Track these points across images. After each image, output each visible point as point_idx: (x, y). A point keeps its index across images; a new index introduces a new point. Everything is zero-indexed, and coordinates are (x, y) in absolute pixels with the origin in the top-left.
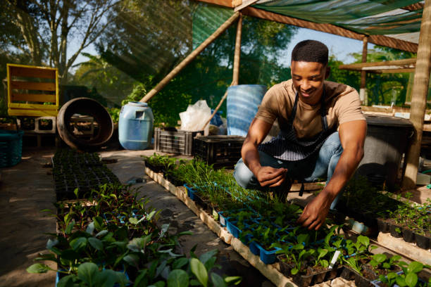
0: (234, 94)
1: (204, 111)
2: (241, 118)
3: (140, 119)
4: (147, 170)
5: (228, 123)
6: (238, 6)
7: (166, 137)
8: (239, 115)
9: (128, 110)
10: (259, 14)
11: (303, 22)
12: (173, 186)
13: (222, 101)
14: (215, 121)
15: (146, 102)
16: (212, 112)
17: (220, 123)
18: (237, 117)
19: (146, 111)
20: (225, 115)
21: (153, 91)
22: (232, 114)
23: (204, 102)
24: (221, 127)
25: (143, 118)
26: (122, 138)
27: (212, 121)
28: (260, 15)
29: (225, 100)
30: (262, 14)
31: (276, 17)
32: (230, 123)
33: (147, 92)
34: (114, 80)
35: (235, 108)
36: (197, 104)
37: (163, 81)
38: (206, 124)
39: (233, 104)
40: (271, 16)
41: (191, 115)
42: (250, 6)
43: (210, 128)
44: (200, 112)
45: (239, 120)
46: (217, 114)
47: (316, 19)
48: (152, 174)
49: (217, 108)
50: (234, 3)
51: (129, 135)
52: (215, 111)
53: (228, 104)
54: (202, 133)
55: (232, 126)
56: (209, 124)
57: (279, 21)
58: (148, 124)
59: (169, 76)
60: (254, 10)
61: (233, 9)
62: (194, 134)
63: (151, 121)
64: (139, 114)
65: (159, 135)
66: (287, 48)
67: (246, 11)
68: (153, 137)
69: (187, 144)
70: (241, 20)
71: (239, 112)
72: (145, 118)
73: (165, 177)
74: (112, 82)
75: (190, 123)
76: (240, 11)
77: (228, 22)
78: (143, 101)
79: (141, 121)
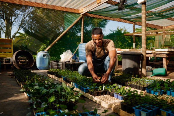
0: (81, 47)
1: (70, 54)
2: (84, 56)
3: (45, 57)
4: (49, 75)
5: (79, 59)
6: (82, 13)
7: (55, 64)
9: (40, 54)
10: (90, 15)
11: (108, 18)
12: (58, 78)
13: (76, 50)
14: (74, 58)
15: (47, 51)
16: (73, 54)
17: (77, 58)
18: (83, 56)
19: (47, 54)
20: (78, 55)
21: (49, 47)
22: (80, 55)
23: (69, 50)
24: (76, 60)
25: (46, 57)
26: (38, 65)
28: (91, 16)
29: (78, 49)
30: (92, 15)
31: (97, 16)
32: (80, 58)
33: (47, 47)
35: (82, 52)
36: (67, 51)
37: (53, 43)
38: (71, 59)
39: (81, 51)
40: (95, 16)
41: (64, 55)
42: (87, 12)
43: (72, 60)
44: (68, 54)
45: (83, 57)
46: (75, 55)
47: (113, 17)
48: (50, 76)
49: (75, 53)
50: (80, 12)
51: (40, 64)
52: (74, 54)
53: (79, 51)
54: (69, 62)
55: (81, 59)
56: (72, 59)
57: (99, 18)
58: (48, 59)
59: (56, 41)
60: (88, 14)
61: (80, 14)
62: (66, 62)
63: (49, 58)
64: (44, 55)
65: (52, 63)
66: (105, 28)
67: (85, 15)
68: (50, 65)
69: (63, 66)
70: (83, 18)
71: (83, 54)
72: (47, 57)
73: (55, 76)
75: (64, 59)
76: (83, 15)
77: (78, 19)
78: (46, 51)
79: (45, 58)
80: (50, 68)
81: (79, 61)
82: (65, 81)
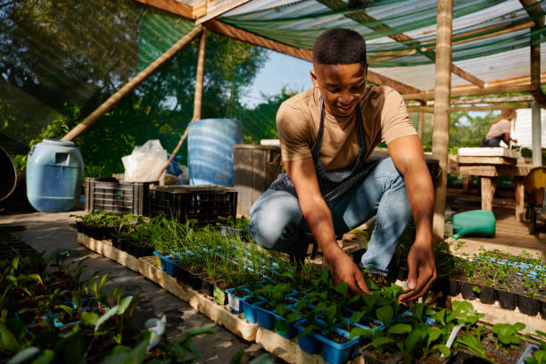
0: (200, 133)
1: (157, 155)
2: (208, 165)
3: (62, 164)
4: (81, 237)
5: (190, 172)
6: (200, 17)
7: (104, 191)
8: (206, 161)
9: (43, 151)
10: (228, 30)
11: (281, 45)
12: (131, 257)
13: (180, 143)
14: (172, 169)
15: (72, 141)
16: (169, 157)
17: (179, 172)
18: (204, 164)
19: (71, 153)
20: (185, 162)
21: (80, 127)
22: (195, 160)
23: (157, 143)
24: (180, 177)
25: (67, 163)
27: (168, 168)
28: (228, 32)
29: (186, 141)
30: (231, 32)
31: (249, 37)
32: (194, 171)
33: (70, 129)
34: (10, 121)
35: (201, 151)
36: (146, 145)
37: (96, 113)
38: (162, 172)
39: (197, 147)
40: (242, 35)
41: (138, 159)
42: (215, 18)
43: (166, 178)
44: (151, 158)
45: (206, 168)
46: (175, 159)
47: (298, 42)
49: (175, 151)
50: (195, 14)
51: (43, 188)
52: (172, 156)
53: (190, 147)
54: (156, 183)
55: (197, 177)
56: (164, 174)
57: (252, 42)
58: (75, 173)
59: (105, 106)
60: (221, 26)
61: (194, 21)
62: (146, 185)
63: (79, 168)
64: (60, 157)
65: (92, 188)
67: (210, 25)
68: (83, 193)
69: (136, 199)
70: (204, 37)
71: (206, 158)
72: (70, 162)
74: (6, 124)
75: (138, 171)
76: (203, 24)
77: (187, 38)
78: (67, 139)
79: (64, 168)
80: (83, 204)
81: (188, 183)
82: (173, 276)
